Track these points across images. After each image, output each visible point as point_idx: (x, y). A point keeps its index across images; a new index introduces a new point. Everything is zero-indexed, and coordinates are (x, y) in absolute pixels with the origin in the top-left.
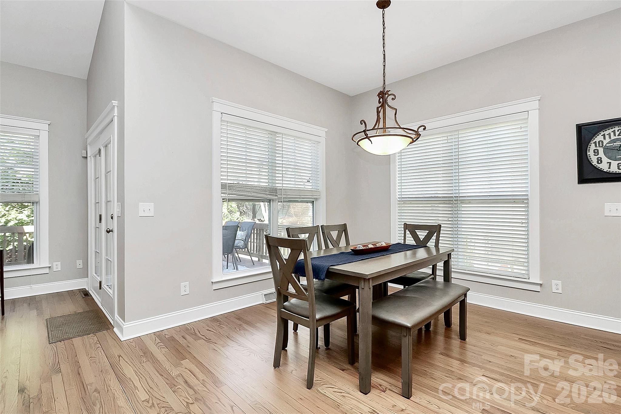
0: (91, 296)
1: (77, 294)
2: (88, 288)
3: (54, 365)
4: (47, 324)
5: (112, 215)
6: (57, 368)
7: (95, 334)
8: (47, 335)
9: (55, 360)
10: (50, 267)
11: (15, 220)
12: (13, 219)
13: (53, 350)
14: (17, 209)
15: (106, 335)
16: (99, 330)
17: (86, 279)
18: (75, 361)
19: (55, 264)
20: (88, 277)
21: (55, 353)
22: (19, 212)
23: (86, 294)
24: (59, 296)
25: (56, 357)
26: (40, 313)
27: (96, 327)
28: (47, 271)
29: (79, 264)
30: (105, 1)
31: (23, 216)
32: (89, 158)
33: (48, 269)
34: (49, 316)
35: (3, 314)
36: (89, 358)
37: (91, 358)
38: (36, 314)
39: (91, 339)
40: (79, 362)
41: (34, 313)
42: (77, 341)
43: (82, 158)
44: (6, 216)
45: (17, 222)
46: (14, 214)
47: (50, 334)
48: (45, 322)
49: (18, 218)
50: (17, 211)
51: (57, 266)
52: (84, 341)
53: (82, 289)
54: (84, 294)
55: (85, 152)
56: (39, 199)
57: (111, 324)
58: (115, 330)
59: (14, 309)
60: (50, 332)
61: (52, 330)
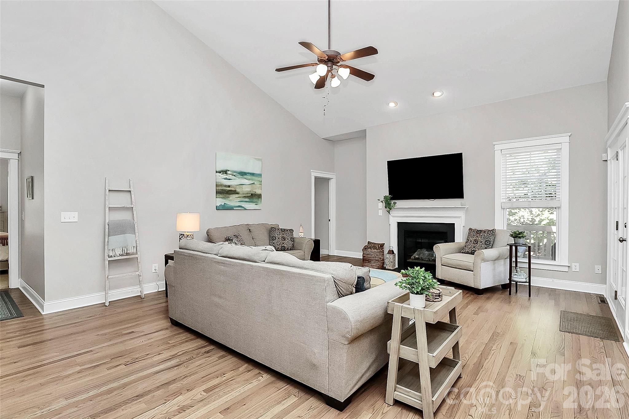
0: (608, 304)
1: (593, 298)
2: (606, 295)
3: (560, 348)
4: (561, 315)
5: (626, 223)
6: (562, 351)
7: (602, 340)
8: (559, 324)
9: (562, 345)
10: (569, 266)
11: (547, 220)
12: (545, 219)
13: (562, 336)
14: (549, 210)
15: (613, 345)
16: (608, 339)
17: (604, 286)
18: (578, 353)
19: (573, 264)
20: (606, 284)
21: (563, 339)
22: (551, 213)
23: (603, 300)
24: (576, 295)
25: (562, 343)
26: (557, 304)
27: (605, 334)
28: (566, 269)
29: (598, 269)
30: (619, 1)
31: (554, 217)
32: (608, 161)
33: (567, 268)
34: (564, 309)
35: (530, 296)
36: (591, 357)
37: (593, 358)
38: (553, 304)
39: (598, 342)
40: (581, 355)
41: (552, 302)
42: (584, 339)
43: (603, 162)
44: (540, 216)
45: (549, 221)
46: (546, 214)
47: (561, 324)
48: (560, 313)
49: (549, 218)
50: (549, 211)
51: (576, 267)
52: (590, 341)
53: (600, 294)
54: (601, 300)
55: (606, 155)
56: (561, 205)
57: (622, 337)
58: (625, 344)
59: (538, 295)
60: (562, 322)
61: (564, 321)
